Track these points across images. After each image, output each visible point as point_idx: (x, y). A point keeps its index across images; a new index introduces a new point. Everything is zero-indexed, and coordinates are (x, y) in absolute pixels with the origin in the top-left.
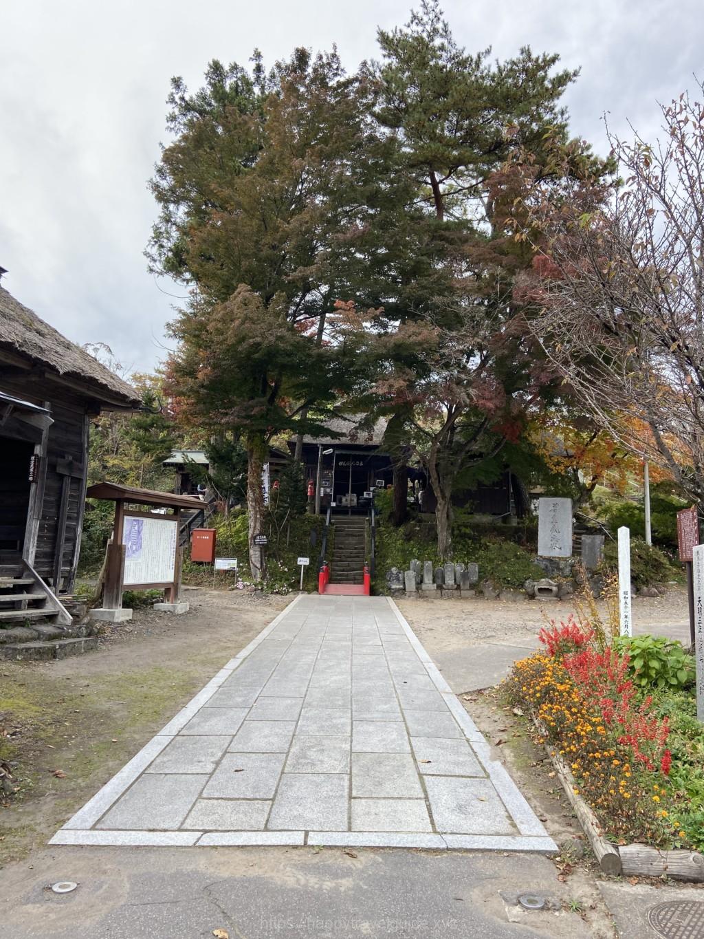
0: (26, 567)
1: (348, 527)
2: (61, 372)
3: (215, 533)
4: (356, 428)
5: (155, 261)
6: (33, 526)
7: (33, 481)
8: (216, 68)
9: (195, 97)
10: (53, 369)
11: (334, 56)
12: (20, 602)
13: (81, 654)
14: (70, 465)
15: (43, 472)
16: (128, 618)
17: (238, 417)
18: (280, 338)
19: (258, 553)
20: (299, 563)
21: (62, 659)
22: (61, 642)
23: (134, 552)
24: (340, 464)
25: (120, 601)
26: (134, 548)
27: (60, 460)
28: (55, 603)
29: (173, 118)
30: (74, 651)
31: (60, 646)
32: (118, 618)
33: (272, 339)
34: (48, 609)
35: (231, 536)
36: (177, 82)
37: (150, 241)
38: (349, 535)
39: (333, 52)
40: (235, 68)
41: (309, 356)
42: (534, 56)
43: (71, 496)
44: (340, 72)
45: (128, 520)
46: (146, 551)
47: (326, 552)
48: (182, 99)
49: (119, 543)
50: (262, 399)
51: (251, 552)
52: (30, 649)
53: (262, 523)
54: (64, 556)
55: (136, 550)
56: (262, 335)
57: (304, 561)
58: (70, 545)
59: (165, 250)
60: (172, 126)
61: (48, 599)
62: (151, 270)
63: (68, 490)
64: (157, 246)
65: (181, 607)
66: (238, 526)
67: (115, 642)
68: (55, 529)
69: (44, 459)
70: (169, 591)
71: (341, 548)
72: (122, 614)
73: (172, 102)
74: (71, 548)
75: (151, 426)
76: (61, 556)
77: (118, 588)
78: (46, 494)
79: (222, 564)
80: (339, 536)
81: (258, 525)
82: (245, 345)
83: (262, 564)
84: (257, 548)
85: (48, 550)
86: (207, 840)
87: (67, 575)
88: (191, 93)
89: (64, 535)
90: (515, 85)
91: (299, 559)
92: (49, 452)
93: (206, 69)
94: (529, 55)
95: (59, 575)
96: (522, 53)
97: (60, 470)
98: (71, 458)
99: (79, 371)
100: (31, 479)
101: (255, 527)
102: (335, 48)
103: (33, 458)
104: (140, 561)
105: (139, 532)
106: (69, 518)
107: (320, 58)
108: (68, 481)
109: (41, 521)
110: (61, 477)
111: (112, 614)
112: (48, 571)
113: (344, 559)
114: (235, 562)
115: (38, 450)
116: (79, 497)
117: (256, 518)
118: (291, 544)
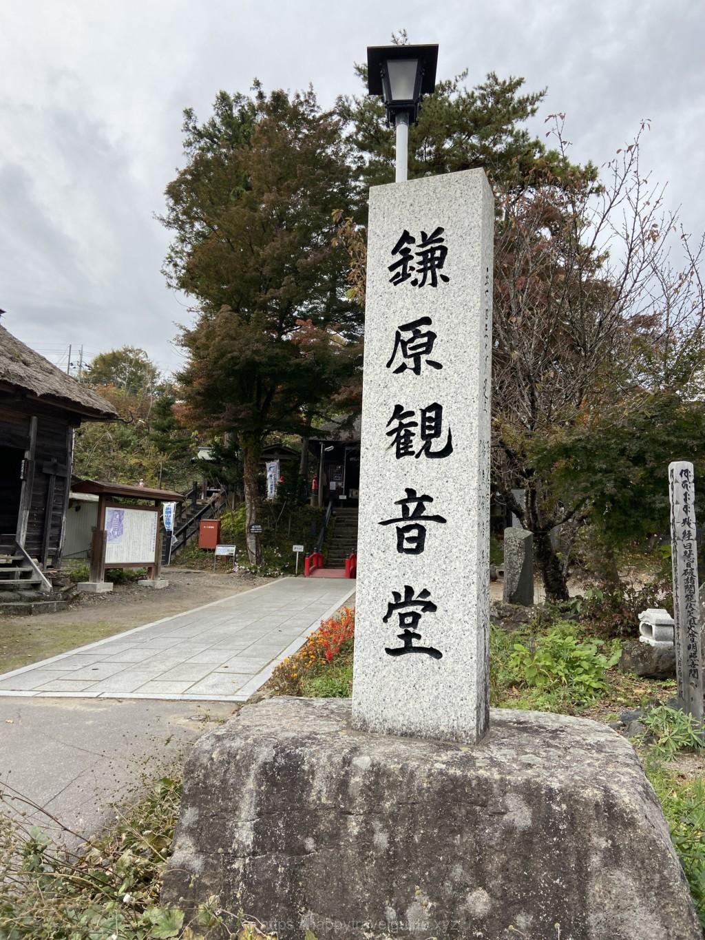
0: (18, 546)
1: (350, 518)
2: (39, 394)
3: (220, 524)
4: (339, 428)
5: (171, 278)
6: (24, 515)
7: (23, 480)
8: (223, 98)
9: (207, 125)
10: (32, 392)
11: (311, 93)
12: (14, 572)
13: (53, 612)
14: (55, 467)
15: (31, 472)
16: (109, 590)
17: (229, 420)
18: (256, 352)
19: (254, 541)
20: (294, 550)
21: (36, 615)
22: (36, 603)
23: (115, 537)
24: (351, 459)
25: (103, 576)
26: (116, 533)
27: (46, 463)
28: (39, 574)
29: (189, 144)
30: (48, 610)
31: (35, 605)
32: (100, 589)
33: (249, 353)
34: (34, 579)
35: (234, 526)
36: (188, 114)
37: (165, 261)
38: (348, 525)
39: (309, 90)
40: (239, 97)
41: (288, 365)
42: (500, 80)
43: (56, 491)
44: (316, 109)
45: (109, 511)
46: (128, 535)
47: (324, 541)
48: (195, 128)
49: (101, 529)
50: (250, 405)
51: (248, 540)
52: (10, 606)
53: (257, 514)
54: (51, 538)
55: (118, 535)
56: (240, 351)
57: (298, 549)
58: (56, 531)
59: (179, 268)
60: (188, 151)
61: (34, 571)
62: (169, 286)
63: (54, 486)
64: (171, 264)
65: (160, 583)
66: (239, 518)
67: (87, 606)
68: (43, 518)
69: (32, 462)
70: (151, 569)
71: (339, 537)
72: (103, 587)
73: (186, 131)
74: (57, 532)
75: (169, 427)
76: (48, 538)
77: (100, 566)
78: (34, 490)
79: (222, 551)
80: (339, 526)
81: (253, 515)
82: (225, 359)
83: (257, 550)
84: (253, 537)
85: (37, 534)
86: (42, 695)
87: (54, 554)
88: (202, 122)
89: (50, 522)
90: (486, 107)
91: (294, 546)
92: (37, 456)
93: (214, 101)
94: (496, 80)
95: (47, 554)
96: (489, 78)
97: (45, 470)
98: (55, 461)
99: (54, 393)
100: (22, 478)
101: (251, 518)
102: (311, 86)
103: (23, 461)
104: (121, 544)
105: (120, 521)
106: (55, 509)
107: (298, 96)
108: (53, 480)
109: (30, 510)
110: (48, 476)
111: (94, 587)
112: (37, 551)
113: (340, 547)
114: (234, 548)
115: (27, 455)
116: (64, 492)
117: (251, 510)
118: (292, 533)
